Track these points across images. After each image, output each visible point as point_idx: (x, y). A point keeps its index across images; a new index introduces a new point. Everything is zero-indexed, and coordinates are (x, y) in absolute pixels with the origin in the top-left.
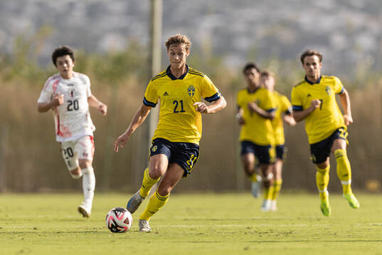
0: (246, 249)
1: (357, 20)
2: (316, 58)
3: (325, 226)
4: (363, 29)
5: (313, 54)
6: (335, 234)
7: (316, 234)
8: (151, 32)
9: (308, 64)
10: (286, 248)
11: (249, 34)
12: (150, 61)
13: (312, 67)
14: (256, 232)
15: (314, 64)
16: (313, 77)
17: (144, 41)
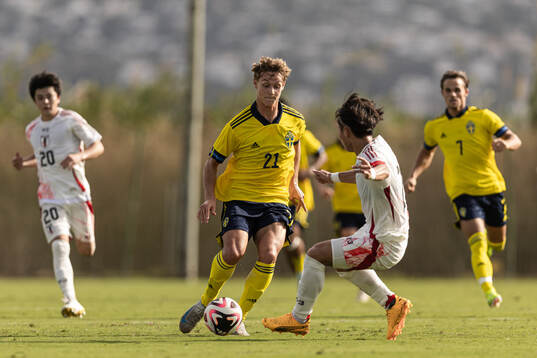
0: (319, 353)
1: (470, 40)
2: (460, 82)
3: (427, 321)
4: (479, 54)
5: (455, 76)
6: (441, 333)
7: (415, 334)
8: (190, 58)
9: (449, 90)
10: (373, 352)
11: (325, 61)
12: (188, 96)
13: (454, 94)
14: (333, 330)
15: (457, 90)
16: (455, 109)
17: (180, 71)
